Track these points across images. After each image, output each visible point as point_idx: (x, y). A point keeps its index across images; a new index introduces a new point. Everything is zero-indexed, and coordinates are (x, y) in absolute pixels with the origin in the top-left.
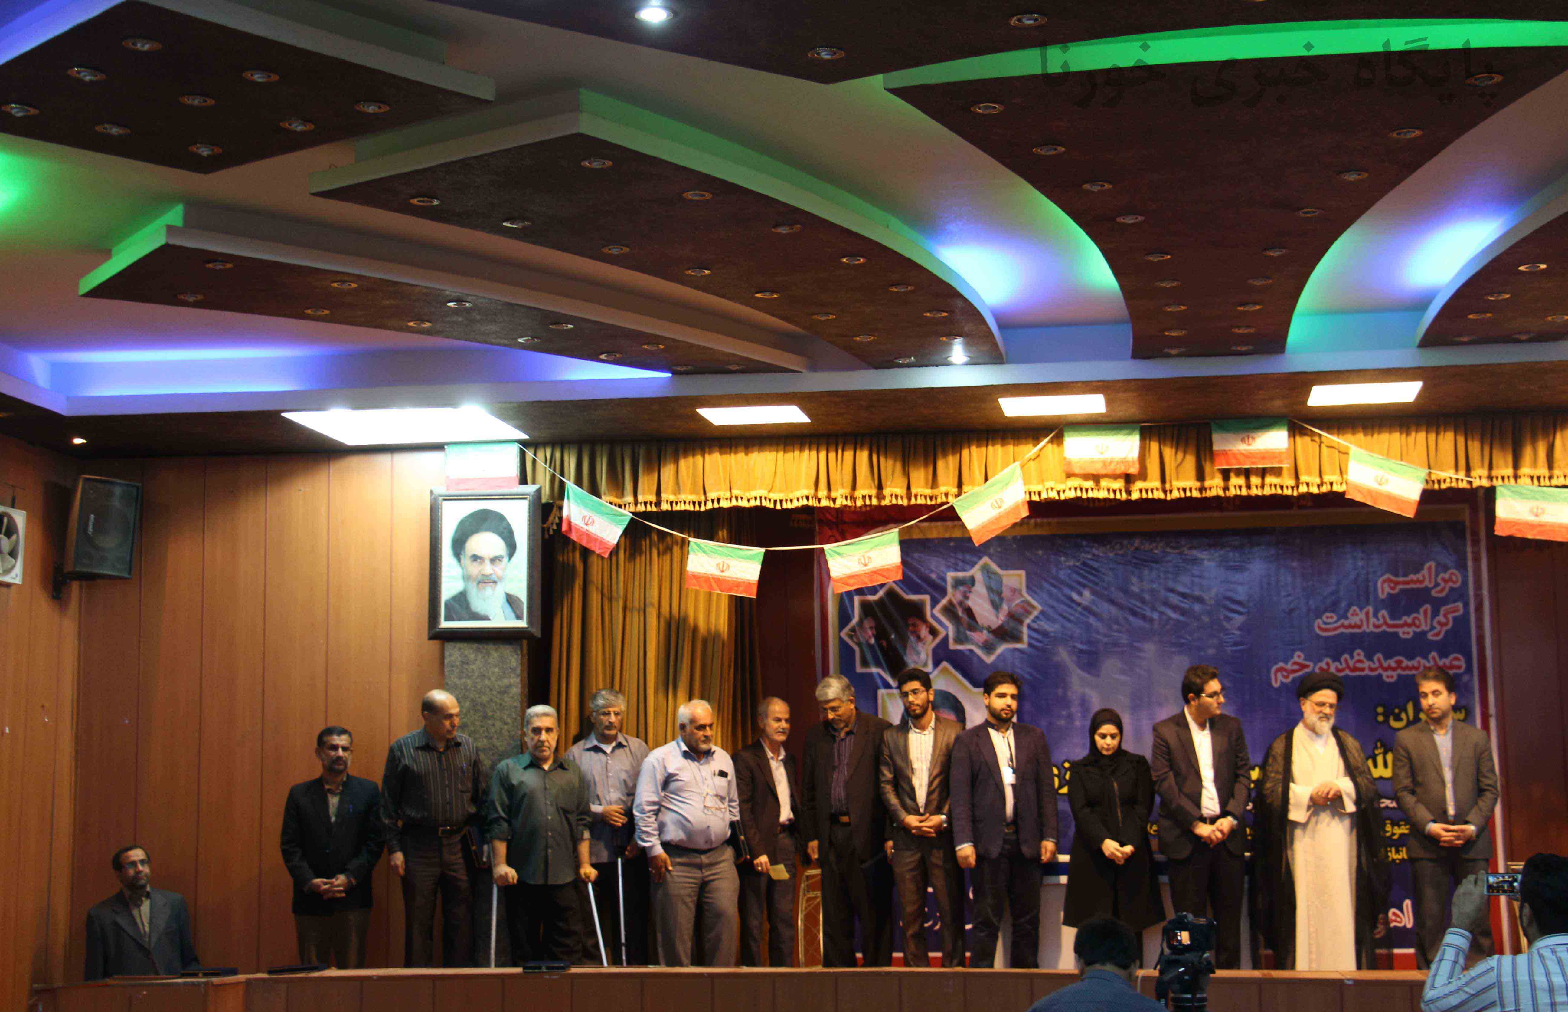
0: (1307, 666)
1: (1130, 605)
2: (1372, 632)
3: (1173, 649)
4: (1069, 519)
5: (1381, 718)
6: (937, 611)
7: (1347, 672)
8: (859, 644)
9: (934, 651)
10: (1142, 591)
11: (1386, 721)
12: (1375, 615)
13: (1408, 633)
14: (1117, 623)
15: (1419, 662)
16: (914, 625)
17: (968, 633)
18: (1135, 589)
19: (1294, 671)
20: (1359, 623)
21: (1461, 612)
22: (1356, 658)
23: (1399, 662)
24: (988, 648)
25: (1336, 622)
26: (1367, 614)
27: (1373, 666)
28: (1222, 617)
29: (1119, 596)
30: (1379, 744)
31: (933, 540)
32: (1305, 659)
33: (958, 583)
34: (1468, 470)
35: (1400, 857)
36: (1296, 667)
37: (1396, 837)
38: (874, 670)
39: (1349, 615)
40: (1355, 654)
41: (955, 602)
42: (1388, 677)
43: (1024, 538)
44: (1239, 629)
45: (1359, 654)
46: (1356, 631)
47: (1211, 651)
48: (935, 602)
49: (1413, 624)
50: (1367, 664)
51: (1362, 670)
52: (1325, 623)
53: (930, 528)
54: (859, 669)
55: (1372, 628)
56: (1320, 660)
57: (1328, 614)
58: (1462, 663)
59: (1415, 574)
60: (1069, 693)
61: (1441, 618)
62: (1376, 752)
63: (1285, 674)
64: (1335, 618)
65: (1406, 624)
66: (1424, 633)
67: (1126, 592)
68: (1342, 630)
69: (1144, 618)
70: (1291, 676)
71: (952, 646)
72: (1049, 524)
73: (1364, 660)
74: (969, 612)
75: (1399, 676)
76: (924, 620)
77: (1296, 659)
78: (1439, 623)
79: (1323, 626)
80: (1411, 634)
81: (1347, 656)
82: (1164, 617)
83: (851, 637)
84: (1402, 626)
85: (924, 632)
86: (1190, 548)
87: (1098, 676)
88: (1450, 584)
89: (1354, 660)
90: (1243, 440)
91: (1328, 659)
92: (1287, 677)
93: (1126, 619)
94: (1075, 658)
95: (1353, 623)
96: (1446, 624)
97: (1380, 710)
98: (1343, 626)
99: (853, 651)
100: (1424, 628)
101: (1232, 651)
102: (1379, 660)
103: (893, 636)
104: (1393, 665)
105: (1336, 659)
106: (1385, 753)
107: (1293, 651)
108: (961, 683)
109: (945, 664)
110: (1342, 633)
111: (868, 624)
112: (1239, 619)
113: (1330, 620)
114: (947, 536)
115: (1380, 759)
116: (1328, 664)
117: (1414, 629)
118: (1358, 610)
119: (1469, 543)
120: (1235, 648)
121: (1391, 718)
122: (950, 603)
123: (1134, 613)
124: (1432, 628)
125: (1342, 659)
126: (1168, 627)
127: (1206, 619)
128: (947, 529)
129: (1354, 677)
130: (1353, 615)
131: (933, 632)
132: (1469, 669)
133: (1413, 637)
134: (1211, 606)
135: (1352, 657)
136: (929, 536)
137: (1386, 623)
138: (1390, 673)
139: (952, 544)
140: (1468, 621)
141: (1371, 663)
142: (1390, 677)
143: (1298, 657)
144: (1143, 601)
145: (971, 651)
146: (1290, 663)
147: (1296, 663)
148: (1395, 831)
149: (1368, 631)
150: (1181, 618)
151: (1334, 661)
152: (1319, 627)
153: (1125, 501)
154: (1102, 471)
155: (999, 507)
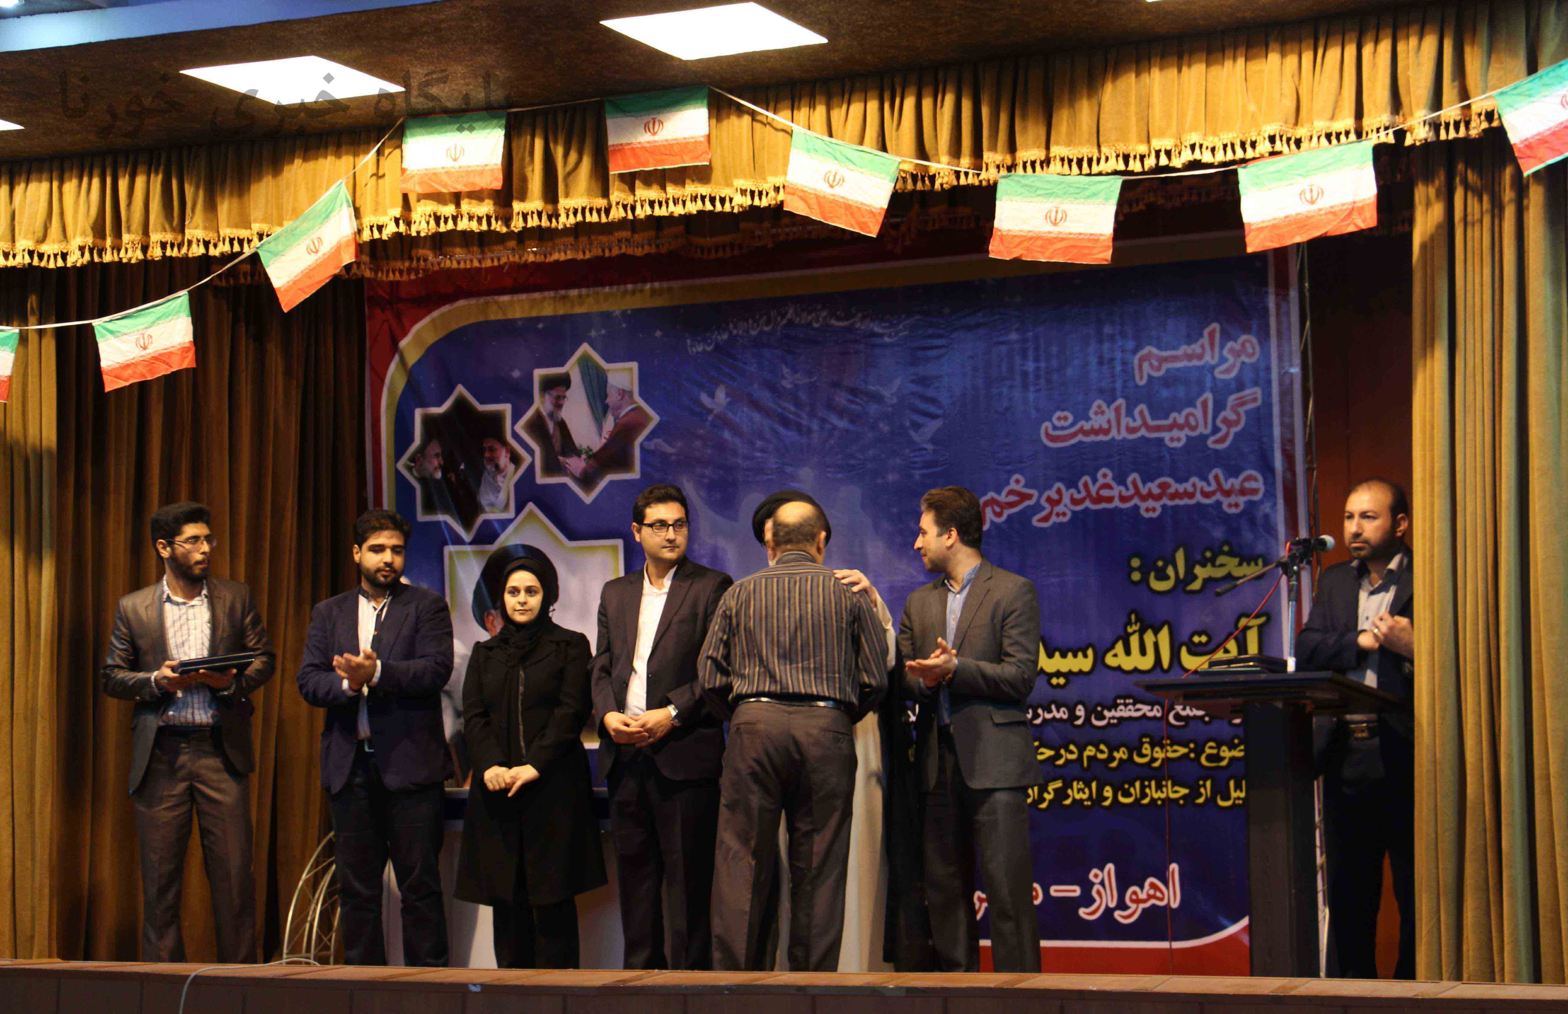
0: (1030, 497)
1: (779, 410)
2: (1124, 440)
3: (840, 476)
4: (698, 282)
5: (1136, 576)
6: (520, 428)
7: (1087, 504)
8: (422, 480)
9: (517, 486)
10: (796, 386)
11: (1145, 580)
12: (1130, 413)
13: (1179, 440)
14: (762, 437)
15: (1194, 485)
16: (492, 450)
17: (561, 458)
18: (787, 384)
19: (1011, 505)
20: (1105, 426)
21: (1259, 403)
22: (1101, 481)
23: (1164, 486)
24: (587, 481)
25: (1073, 424)
26: (1117, 410)
27: (1125, 493)
28: (908, 424)
29: (765, 396)
30: (1133, 617)
31: (516, 320)
32: (1026, 486)
33: (549, 384)
34: (977, 154)
35: (1163, 796)
36: (1012, 498)
37: (1156, 764)
38: (441, 517)
39: (1091, 414)
40: (1099, 475)
41: (545, 414)
42: (1147, 510)
43: (636, 312)
44: (933, 441)
45: (1105, 475)
46: (1101, 438)
47: (891, 477)
48: (516, 416)
49: (1187, 424)
50: (1117, 490)
51: (1110, 499)
52: (1055, 428)
53: (511, 303)
54: (421, 517)
55: (1124, 434)
56: (1050, 487)
57: (1059, 414)
58: (1259, 484)
59: (1189, 343)
61: (1228, 413)
62: (1130, 630)
63: (997, 509)
64: (1071, 418)
65: (1174, 426)
66: (1203, 438)
67: (774, 389)
68: (1080, 437)
69: (799, 428)
70: (1007, 513)
72: (670, 289)
73: (1113, 484)
74: (562, 426)
75: (1164, 507)
76: (505, 443)
77: (1013, 486)
78: (1226, 421)
79: (1051, 432)
80: (1184, 440)
81: (1087, 478)
82: (827, 426)
83: (410, 469)
84: (1170, 428)
85: (504, 459)
86: (864, 318)
87: (735, 519)
88: (1243, 358)
89: (1098, 485)
90: (646, 127)
91: (1059, 485)
92: (999, 515)
93: (775, 432)
94: (704, 495)
95: (1096, 427)
96: (1237, 422)
97: (1136, 563)
98: (1082, 431)
99: (414, 490)
100: (1201, 430)
101: (923, 476)
102: (1134, 483)
103: (462, 467)
104: (1156, 491)
105: (1072, 484)
106: (1142, 632)
107: (1010, 473)
108: (552, 533)
109: (531, 506)
110: (1080, 442)
111: (434, 448)
112: (933, 426)
113: (1063, 423)
114: (534, 314)
115: (1134, 641)
116: (1059, 492)
117: (1186, 431)
118: (1104, 406)
119: (1271, 289)
120: (924, 471)
121: (1152, 575)
122: (538, 415)
123: (785, 422)
124: (1216, 430)
125: (1081, 484)
126: (832, 442)
127: (884, 427)
128: (533, 304)
129: (1097, 512)
130: (1096, 413)
131: (516, 459)
132: (1270, 494)
133: (1186, 446)
134: (893, 406)
135: (1095, 480)
136: (510, 316)
137: (1145, 424)
138: (1151, 503)
139: (540, 326)
140: (1270, 415)
141: (1122, 488)
142: (1150, 509)
143: (1017, 482)
145: (564, 485)
146: (1004, 493)
147: (1011, 492)
148: (1156, 755)
149: (1119, 438)
150: (851, 427)
152: (1047, 434)
153: (507, 233)
154: (460, 187)
155: (317, 252)
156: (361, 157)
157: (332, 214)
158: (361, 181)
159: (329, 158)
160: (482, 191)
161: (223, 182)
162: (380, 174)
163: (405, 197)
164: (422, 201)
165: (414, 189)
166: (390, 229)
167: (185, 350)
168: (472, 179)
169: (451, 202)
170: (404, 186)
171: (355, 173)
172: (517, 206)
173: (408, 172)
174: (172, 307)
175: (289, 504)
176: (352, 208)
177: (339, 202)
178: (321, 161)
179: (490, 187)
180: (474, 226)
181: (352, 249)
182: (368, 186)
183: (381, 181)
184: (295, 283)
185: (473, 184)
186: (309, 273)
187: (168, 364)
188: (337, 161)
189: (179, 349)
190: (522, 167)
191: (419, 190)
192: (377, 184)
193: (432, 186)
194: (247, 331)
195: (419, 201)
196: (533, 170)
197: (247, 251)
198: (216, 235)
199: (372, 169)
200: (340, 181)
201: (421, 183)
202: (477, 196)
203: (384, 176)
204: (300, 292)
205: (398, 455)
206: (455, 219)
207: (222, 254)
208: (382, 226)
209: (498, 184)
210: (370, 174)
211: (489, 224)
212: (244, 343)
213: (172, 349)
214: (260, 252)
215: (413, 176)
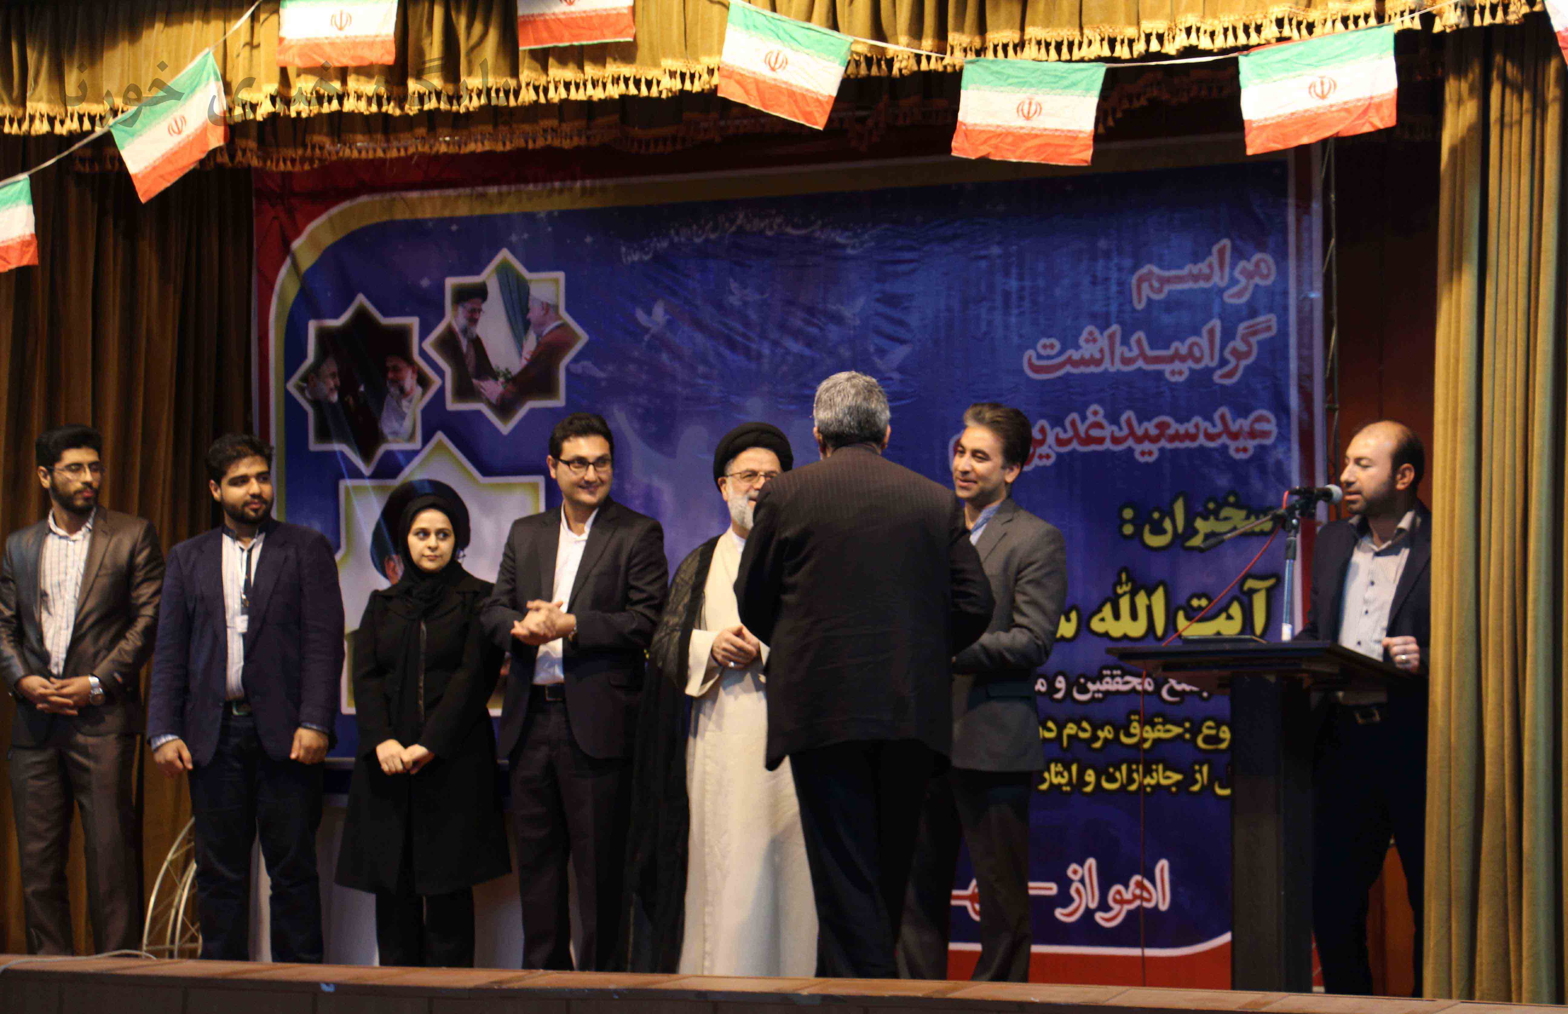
1: (725, 329)
2: (1118, 372)
3: (792, 407)
5: (1128, 529)
6: (428, 345)
7: (1075, 445)
8: (316, 403)
9: (425, 412)
10: (745, 304)
11: (1138, 534)
12: (1125, 342)
13: (1180, 373)
14: (705, 362)
15: (1197, 426)
16: (396, 370)
17: (475, 381)
18: (734, 300)
20: (1097, 356)
21: (1274, 331)
22: (1091, 419)
23: (1162, 426)
24: (504, 408)
25: (1060, 353)
26: (1111, 337)
27: (1118, 434)
28: (872, 349)
29: (708, 313)
30: (1124, 577)
31: (425, 221)
33: (463, 295)
34: (941, 34)
35: (1153, 782)
37: (1147, 745)
38: (336, 446)
39: (1081, 341)
40: (1089, 412)
41: (457, 329)
42: (1143, 453)
43: (564, 214)
44: (901, 369)
45: (1096, 412)
46: (1093, 369)
48: (425, 332)
49: (1191, 355)
50: (1109, 430)
51: (1101, 440)
52: (1040, 357)
54: (314, 446)
55: (1118, 366)
57: (1044, 341)
58: (1271, 426)
59: (1195, 262)
60: (628, 486)
61: (1238, 344)
62: (1120, 591)
64: (1058, 346)
65: (1177, 357)
66: (1209, 371)
67: (720, 306)
68: (1068, 369)
69: (747, 351)
71: (452, 405)
72: (603, 189)
73: (1105, 423)
74: (477, 344)
75: (1162, 450)
76: (411, 363)
78: (1234, 352)
79: (1036, 362)
80: (1186, 374)
81: (1075, 416)
82: (780, 350)
83: (301, 390)
84: (1171, 360)
85: (409, 381)
86: (823, 227)
87: (673, 455)
88: (1257, 280)
89: (1088, 423)
93: (719, 355)
94: (637, 426)
95: (1087, 356)
96: (1247, 354)
98: (1070, 361)
99: (305, 414)
100: (1206, 362)
102: (1129, 422)
103: (362, 389)
104: (1153, 432)
105: (1057, 421)
106: (1133, 594)
108: (463, 467)
109: (440, 436)
110: (1068, 374)
111: (330, 367)
112: (900, 353)
113: (1049, 352)
114: (447, 213)
115: (1124, 604)
116: (1042, 430)
117: (1190, 363)
118: (1097, 333)
121: (1147, 528)
122: (450, 330)
123: (732, 345)
124: (1223, 362)
125: (1067, 423)
126: (785, 368)
128: (446, 202)
129: (1085, 454)
130: (1087, 341)
131: (423, 381)
132: (1283, 437)
133: (1188, 380)
134: (855, 328)
136: (419, 215)
137: (1142, 354)
138: (1147, 446)
139: (454, 228)
140: (1286, 346)
141: (1115, 428)
142: (1146, 453)
144: (747, 324)
145: (479, 413)
148: (1145, 735)
149: (1112, 369)
150: (807, 352)
151: (1053, 427)
152: (1031, 365)
153: (400, 116)
154: (345, 61)
155: (180, 132)
156: (233, 22)
157: (198, 89)
158: (232, 51)
159: (195, 23)
160: (371, 66)
161: (72, 49)
162: (255, 42)
163: (284, 71)
164: (303, 77)
165: (294, 62)
166: (265, 109)
167: (25, 244)
168: (359, 52)
169: (337, 78)
170: (282, 57)
171: (225, 42)
172: (413, 86)
173: (286, 42)
174: (10, 193)
175: (164, 427)
176: (221, 83)
177: (205, 74)
178: (186, 26)
179: (380, 62)
180: (362, 106)
181: (220, 130)
182: (241, 58)
183: (255, 52)
184: (154, 168)
185: (362, 58)
186: (169, 158)
187: (5, 260)
188: (205, 26)
189: (18, 243)
190: (419, 40)
191: (299, 62)
192: (251, 55)
193: (314, 59)
194: (116, 226)
195: (298, 75)
196: (431, 44)
197: (99, 131)
198: (62, 111)
199: (245, 37)
200: (207, 50)
201: (301, 56)
202: (365, 71)
203: (258, 46)
204: (161, 180)
205: (289, 373)
206: (341, 98)
207: (70, 133)
208: (257, 104)
209: (389, 58)
210: (242, 44)
211: (380, 105)
212: (111, 241)
213: (10, 243)
214: (113, 131)
215: (291, 47)
